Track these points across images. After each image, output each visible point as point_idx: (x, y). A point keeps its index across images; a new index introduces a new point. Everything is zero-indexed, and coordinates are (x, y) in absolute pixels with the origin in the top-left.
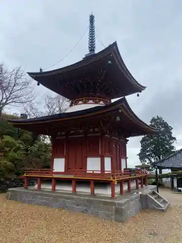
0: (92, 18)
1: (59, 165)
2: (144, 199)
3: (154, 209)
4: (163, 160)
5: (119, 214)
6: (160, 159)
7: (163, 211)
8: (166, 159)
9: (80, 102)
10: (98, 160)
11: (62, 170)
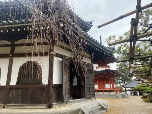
0: (100, 37)
1: (96, 87)
2: (123, 95)
3: (125, 97)
4: (127, 84)
5: (118, 97)
6: (125, 83)
7: (128, 98)
8: (128, 84)
9: (101, 67)
10: (109, 85)
11: (97, 88)
